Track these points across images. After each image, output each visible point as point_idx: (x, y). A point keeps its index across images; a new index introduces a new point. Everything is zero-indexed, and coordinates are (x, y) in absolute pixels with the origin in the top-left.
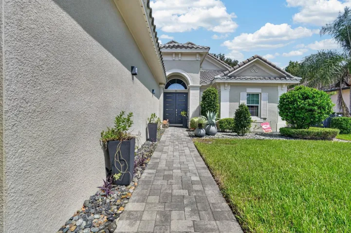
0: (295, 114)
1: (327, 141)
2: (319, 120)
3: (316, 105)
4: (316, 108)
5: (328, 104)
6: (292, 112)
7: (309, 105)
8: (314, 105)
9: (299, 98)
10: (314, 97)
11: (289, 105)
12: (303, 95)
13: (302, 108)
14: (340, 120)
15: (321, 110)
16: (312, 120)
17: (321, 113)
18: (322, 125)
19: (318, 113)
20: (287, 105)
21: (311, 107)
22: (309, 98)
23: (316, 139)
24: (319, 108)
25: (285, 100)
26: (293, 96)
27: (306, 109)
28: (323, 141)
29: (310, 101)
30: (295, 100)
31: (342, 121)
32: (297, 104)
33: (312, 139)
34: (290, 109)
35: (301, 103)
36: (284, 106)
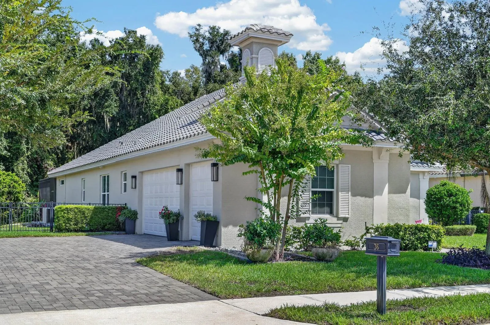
0: (442, 211)
1: (467, 237)
2: (461, 218)
3: (459, 202)
4: (458, 205)
5: (467, 201)
6: (439, 209)
7: (453, 202)
8: (457, 202)
9: (445, 195)
10: (456, 194)
11: (436, 202)
12: (448, 193)
13: (448, 205)
14: (481, 217)
15: (462, 207)
16: (455, 217)
17: (462, 210)
18: (463, 222)
19: (460, 210)
20: (434, 201)
21: (454, 205)
22: (453, 196)
23: (459, 235)
24: (461, 205)
25: (433, 197)
26: (440, 193)
27: (451, 207)
28: (464, 236)
29: (454, 198)
30: (442, 197)
31: (482, 219)
32: (443, 201)
33: (456, 235)
34: (438, 206)
35: (447, 200)
36: (432, 203)
